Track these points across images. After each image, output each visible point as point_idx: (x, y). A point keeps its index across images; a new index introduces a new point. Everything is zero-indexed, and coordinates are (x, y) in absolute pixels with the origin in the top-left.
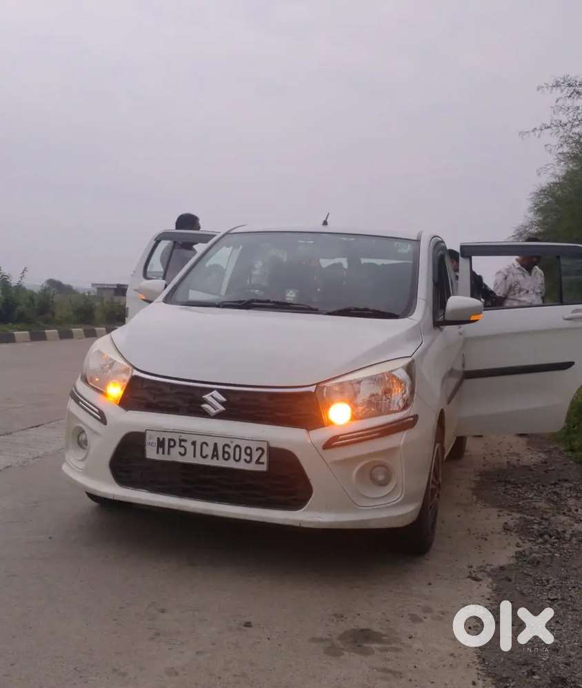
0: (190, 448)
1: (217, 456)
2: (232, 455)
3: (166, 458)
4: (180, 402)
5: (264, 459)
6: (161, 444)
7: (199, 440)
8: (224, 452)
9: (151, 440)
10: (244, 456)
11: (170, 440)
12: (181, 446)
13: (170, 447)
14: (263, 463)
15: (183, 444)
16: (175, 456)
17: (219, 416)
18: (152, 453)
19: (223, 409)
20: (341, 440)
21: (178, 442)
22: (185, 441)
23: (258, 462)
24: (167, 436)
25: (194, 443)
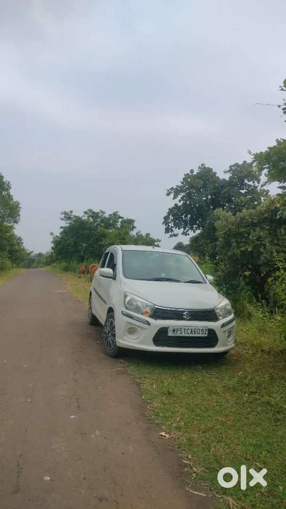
0: (183, 331)
1: (192, 333)
2: (197, 332)
3: (176, 335)
5: (207, 332)
6: (174, 331)
7: (186, 328)
8: (195, 331)
9: (170, 329)
10: (201, 332)
11: (177, 329)
12: (180, 331)
13: (177, 331)
14: (206, 334)
16: (178, 334)
18: (170, 334)
21: (179, 329)
22: (182, 329)
25: (185, 329)
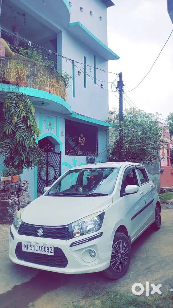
0: (33, 248)
1: (40, 250)
2: (44, 250)
3: (27, 251)
4: (32, 232)
5: (53, 251)
6: (25, 246)
7: (35, 245)
8: (42, 249)
9: (23, 245)
10: (47, 250)
11: (28, 245)
12: (31, 247)
13: (28, 247)
14: (52, 252)
15: (31, 246)
16: (29, 250)
17: (42, 236)
18: (24, 249)
19: (43, 234)
20: (75, 243)
21: (30, 245)
22: (32, 245)
23: (51, 252)
24: (27, 244)
